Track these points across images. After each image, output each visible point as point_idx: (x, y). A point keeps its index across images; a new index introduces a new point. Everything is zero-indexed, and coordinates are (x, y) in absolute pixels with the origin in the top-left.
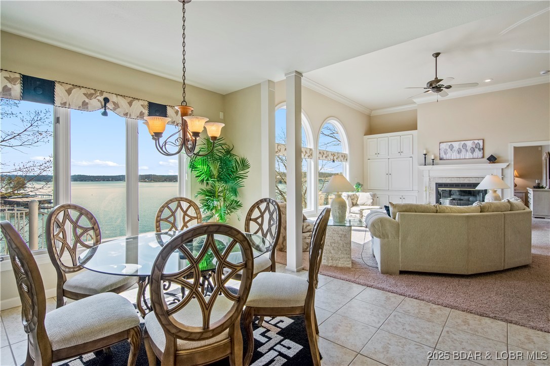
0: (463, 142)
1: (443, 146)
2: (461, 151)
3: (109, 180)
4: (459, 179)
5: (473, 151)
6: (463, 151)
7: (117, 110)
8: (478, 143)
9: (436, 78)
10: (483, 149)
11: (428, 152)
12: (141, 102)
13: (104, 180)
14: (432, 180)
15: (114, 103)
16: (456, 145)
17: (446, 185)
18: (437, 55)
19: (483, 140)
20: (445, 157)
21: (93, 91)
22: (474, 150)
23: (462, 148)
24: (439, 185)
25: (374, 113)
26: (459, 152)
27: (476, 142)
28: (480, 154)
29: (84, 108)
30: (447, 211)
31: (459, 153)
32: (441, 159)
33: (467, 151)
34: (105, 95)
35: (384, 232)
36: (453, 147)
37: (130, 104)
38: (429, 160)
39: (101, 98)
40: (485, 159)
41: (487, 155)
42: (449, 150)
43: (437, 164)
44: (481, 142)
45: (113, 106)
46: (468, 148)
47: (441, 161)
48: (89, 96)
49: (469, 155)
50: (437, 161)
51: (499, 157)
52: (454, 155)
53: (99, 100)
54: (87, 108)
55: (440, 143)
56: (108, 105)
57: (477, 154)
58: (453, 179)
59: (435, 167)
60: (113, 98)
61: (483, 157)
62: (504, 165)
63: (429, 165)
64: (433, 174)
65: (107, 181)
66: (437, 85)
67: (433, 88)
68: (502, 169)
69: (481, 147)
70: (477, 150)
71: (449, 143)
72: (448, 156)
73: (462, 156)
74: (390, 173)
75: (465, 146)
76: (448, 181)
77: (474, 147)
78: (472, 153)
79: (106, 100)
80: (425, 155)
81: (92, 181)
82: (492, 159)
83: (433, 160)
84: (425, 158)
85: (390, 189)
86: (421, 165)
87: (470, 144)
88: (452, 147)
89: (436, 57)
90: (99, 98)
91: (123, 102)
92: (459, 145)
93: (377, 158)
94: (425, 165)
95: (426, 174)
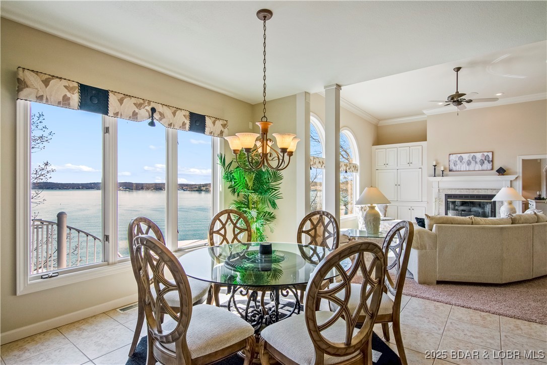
0: (472, 154)
1: (453, 157)
2: (470, 162)
3: (79, 188)
4: (468, 190)
5: (482, 163)
6: (473, 162)
7: (163, 120)
8: (487, 155)
9: (457, 92)
10: (492, 161)
11: (437, 163)
12: (184, 113)
13: (73, 188)
14: (441, 191)
15: (161, 114)
16: (466, 157)
17: (455, 196)
18: (458, 69)
19: (493, 152)
20: (454, 168)
21: (142, 101)
22: (484, 163)
23: (471, 160)
24: (448, 196)
25: (382, 123)
26: (469, 163)
28: (489, 166)
29: (134, 118)
30: (482, 223)
31: (468, 165)
32: (450, 171)
33: (476, 163)
34: (153, 105)
35: (422, 243)
36: (463, 159)
37: (174, 114)
38: (439, 172)
39: (149, 108)
40: (494, 171)
41: (497, 167)
42: (459, 162)
43: (447, 176)
44: (490, 155)
45: (159, 116)
46: (478, 160)
47: (451, 172)
48: (139, 106)
49: (478, 167)
50: (447, 172)
51: (508, 169)
52: (464, 167)
53: (147, 110)
54: (137, 118)
55: (450, 154)
56: (156, 116)
57: (486, 165)
58: (463, 190)
59: (445, 178)
60: (159, 108)
61: (492, 169)
62: (513, 177)
63: (439, 176)
64: (442, 186)
65: (77, 189)
66: (459, 99)
67: (454, 101)
68: (511, 181)
69: (491, 159)
70: (486, 162)
71: (459, 155)
72: (458, 168)
73: (472, 167)
74: (399, 184)
75: (474, 158)
76: (458, 192)
77: (483, 159)
79: (153, 110)
80: (435, 166)
81: (60, 189)
82: (501, 171)
83: (443, 171)
84: (435, 169)
85: (399, 200)
86: (430, 176)
87: (479, 156)
88: (461, 159)
89: (457, 71)
90: (147, 108)
91: (168, 112)
92: (469, 157)
93: (386, 168)
94: (435, 176)
95: (435, 185)
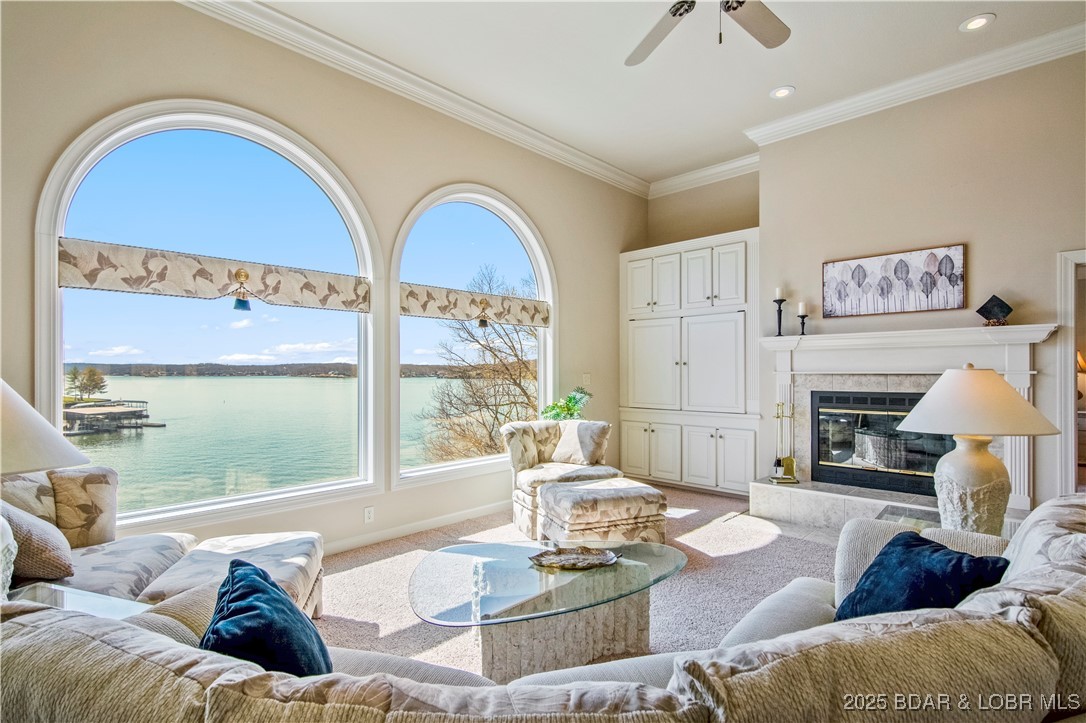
0: (896, 258)
1: (835, 272)
2: (890, 285)
4: (882, 379)
5: (930, 282)
6: (898, 285)
8: (947, 256)
10: (964, 277)
11: (787, 292)
14: (799, 380)
16: (875, 268)
17: (842, 399)
19: (966, 248)
20: (838, 307)
22: (934, 283)
23: (892, 276)
24: (821, 399)
25: (657, 188)
26: (885, 289)
27: (941, 253)
28: (954, 295)
31: (882, 293)
32: (827, 315)
33: (909, 285)
36: (865, 276)
38: (791, 320)
40: (971, 313)
41: (979, 298)
42: (852, 284)
43: (817, 331)
44: (957, 255)
46: (915, 276)
47: (828, 320)
49: (916, 299)
50: (817, 321)
51: (1020, 305)
52: (870, 302)
55: (826, 263)
57: (942, 294)
58: (864, 379)
59: (809, 341)
61: (964, 305)
62: (1039, 332)
63: (793, 333)
64: (803, 364)
68: (1033, 345)
69: (958, 270)
70: (942, 281)
71: (854, 264)
72: (849, 306)
73: (894, 302)
74: (686, 361)
75: (902, 269)
76: (850, 386)
77: (933, 270)
78: (927, 292)
80: (780, 302)
82: (997, 311)
83: (803, 317)
84: (780, 312)
85: (685, 407)
86: (768, 335)
87: (918, 262)
88: (860, 275)
92: (884, 267)
93: (653, 315)
94: (780, 334)
95: (783, 362)
